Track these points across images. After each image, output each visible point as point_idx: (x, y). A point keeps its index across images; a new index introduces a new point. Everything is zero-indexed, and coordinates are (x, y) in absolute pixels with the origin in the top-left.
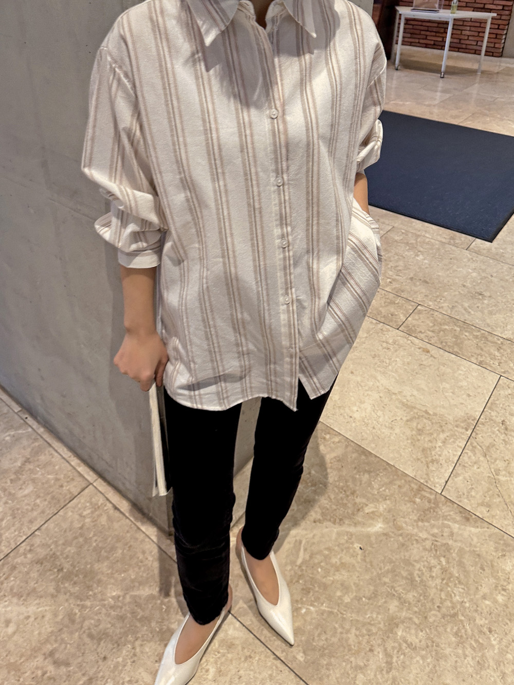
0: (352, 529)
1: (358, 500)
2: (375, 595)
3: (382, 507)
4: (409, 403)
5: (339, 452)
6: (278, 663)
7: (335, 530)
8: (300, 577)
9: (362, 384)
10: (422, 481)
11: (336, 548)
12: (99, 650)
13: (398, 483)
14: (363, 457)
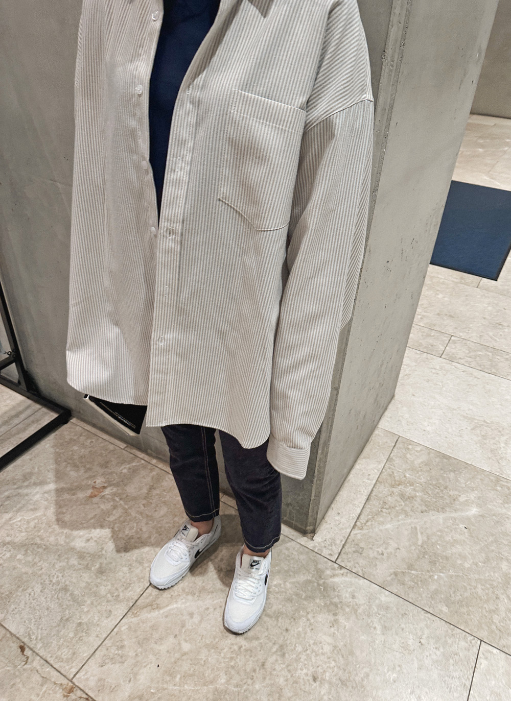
0: (454, 515)
1: (452, 493)
2: (487, 560)
3: (473, 496)
4: (469, 416)
5: (424, 458)
6: (429, 615)
7: (441, 517)
8: (425, 553)
9: (426, 404)
10: (498, 474)
11: (446, 530)
12: (279, 624)
13: (479, 477)
14: (445, 460)
